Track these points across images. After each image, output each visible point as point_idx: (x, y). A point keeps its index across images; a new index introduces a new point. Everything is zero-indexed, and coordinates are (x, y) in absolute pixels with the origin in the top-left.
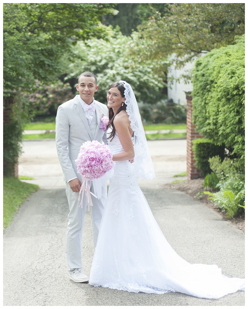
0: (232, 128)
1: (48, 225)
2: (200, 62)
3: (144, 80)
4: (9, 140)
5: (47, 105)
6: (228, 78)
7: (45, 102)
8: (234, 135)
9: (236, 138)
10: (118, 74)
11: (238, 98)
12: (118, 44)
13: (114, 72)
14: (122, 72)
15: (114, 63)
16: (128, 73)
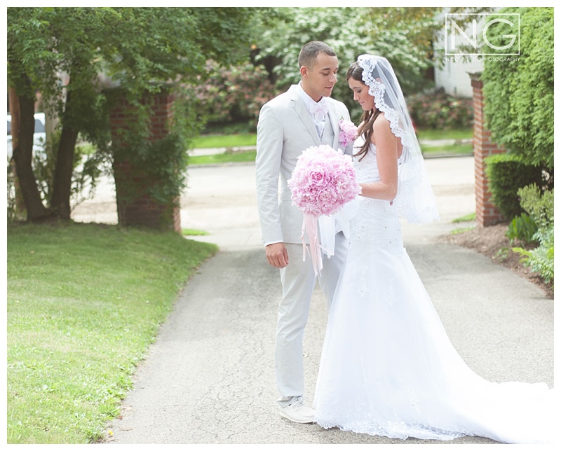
1: (237, 316)
3: (394, 56)
4: (163, 169)
5: (227, 105)
6: (550, 46)
7: (223, 100)
10: (348, 46)
13: (341, 43)
14: (355, 43)
15: (340, 28)
16: (365, 45)
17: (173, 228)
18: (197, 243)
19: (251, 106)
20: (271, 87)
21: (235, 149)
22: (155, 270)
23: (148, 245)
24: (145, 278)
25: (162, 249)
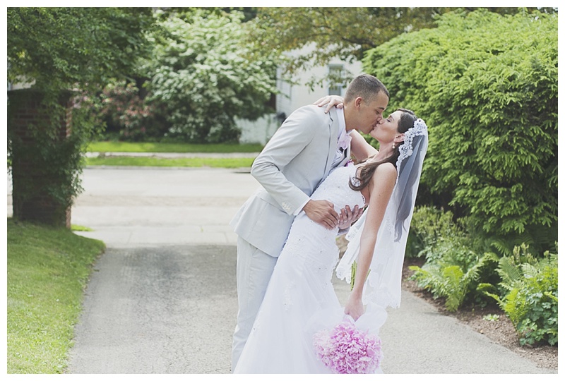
0: (453, 162)
1: (149, 319)
2: (380, 53)
3: (249, 83)
4: (62, 169)
5: (101, 114)
6: (452, 78)
7: (98, 110)
8: (457, 172)
9: (461, 178)
10: (212, 71)
11: (470, 112)
12: (211, 27)
13: (206, 67)
14: (218, 68)
15: (205, 55)
16: (227, 70)
17: (65, 225)
18: (87, 239)
19: (122, 117)
20: (140, 102)
21: (107, 154)
22: (57, 266)
23: (47, 241)
24: (50, 274)
25: (59, 245)
